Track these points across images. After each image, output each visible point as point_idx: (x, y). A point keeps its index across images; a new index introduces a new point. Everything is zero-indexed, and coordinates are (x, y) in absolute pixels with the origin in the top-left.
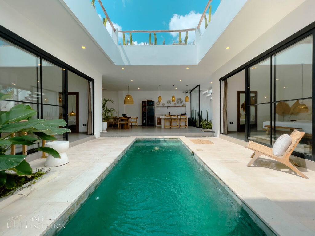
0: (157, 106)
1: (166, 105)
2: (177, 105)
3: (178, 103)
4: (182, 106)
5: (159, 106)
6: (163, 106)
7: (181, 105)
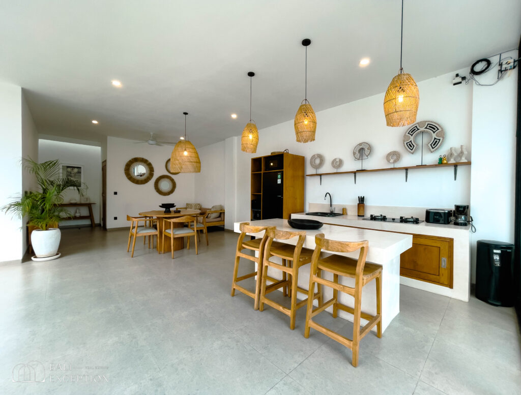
0: (313, 171)
1: (350, 165)
2: (408, 160)
3: (410, 146)
4: (441, 163)
5: (321, 171)
6: (335, 171)
7: (431, 158)
